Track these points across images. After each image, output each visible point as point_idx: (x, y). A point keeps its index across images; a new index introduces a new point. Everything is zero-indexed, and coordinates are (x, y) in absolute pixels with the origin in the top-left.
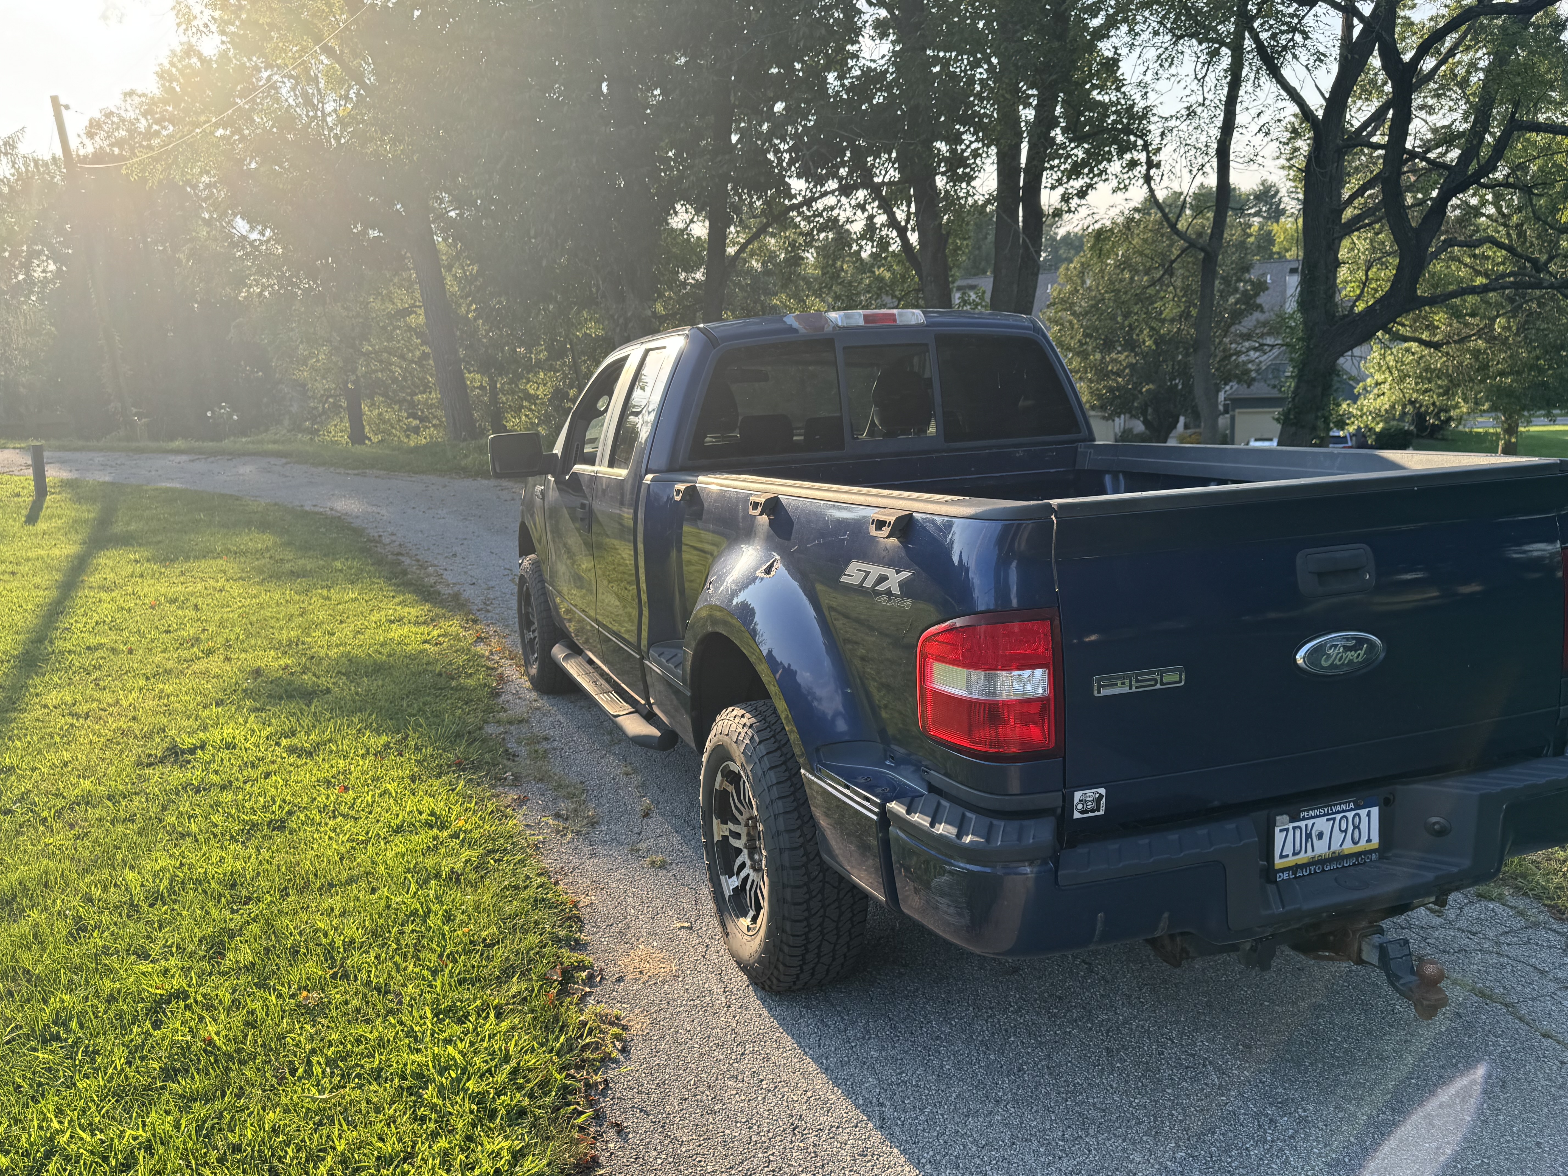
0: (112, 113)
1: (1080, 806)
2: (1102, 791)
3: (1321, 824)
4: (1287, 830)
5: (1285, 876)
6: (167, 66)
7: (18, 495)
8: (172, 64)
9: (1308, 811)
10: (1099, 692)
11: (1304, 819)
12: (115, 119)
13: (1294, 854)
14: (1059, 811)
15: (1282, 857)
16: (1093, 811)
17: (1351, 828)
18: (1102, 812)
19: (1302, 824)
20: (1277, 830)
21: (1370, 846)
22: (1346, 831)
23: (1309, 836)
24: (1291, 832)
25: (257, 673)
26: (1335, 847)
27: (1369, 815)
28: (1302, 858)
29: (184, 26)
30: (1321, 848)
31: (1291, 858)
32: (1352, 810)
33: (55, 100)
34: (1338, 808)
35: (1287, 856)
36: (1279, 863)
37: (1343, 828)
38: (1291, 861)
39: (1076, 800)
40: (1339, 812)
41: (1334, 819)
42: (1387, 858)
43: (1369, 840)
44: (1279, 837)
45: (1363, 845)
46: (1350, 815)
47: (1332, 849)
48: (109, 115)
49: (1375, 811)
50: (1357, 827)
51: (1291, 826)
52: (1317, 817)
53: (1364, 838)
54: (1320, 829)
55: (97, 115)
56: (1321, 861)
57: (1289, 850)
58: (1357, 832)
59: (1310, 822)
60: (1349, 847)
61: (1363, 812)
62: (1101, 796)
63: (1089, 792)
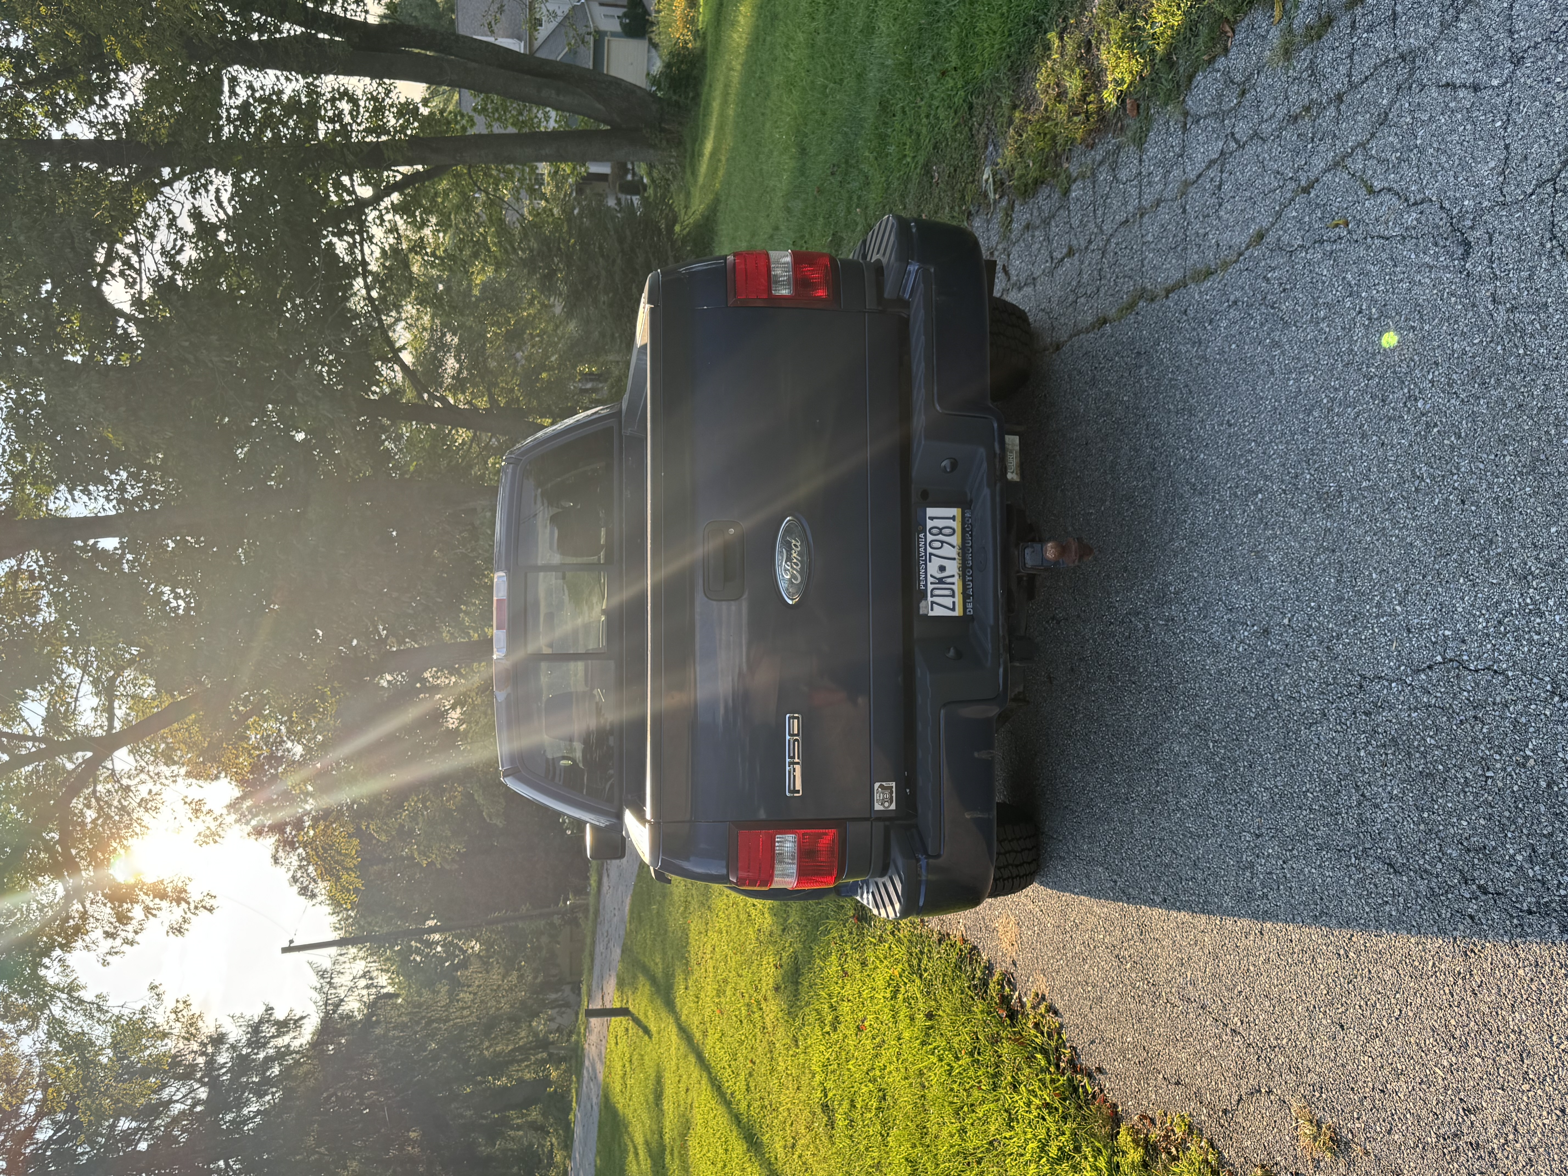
0: (293, 877)
1: (886, 804)
2: (877, 785)
3: (933, 568)
4: (932, 603)
5: (970, 606)
6: (249, 828)
7: (627, 1030)
8: (247, 823)
9: (920, 581)
10: (798, 792)
11: (926, 586)
12: (299, 874)
13: (953, 596)
14: (887, 823)
15: (953, 609)
16: (891, 793)
17: (940, 537)
18: (894, 784)
19: (930, 587)
20: (931, 614)
21: (959, 518)
22: (942, 542)
23: (941, 581)
24: (935, 599)
25: (777, 989)
26: (953, 553)
27: (932, 518)
28: (958, 588)
29: (217, 838)
30: (953, 568)
31: (956, 600)
32: (925, 536)
33: (285, 950)
34: (922, 550)
35: (954, 603)
36: (958, 612)
37: (938, 544)
38: (958, 599)
39: (881, 808)
40: (925, 549)
41: (931, 554)
42: (971, 501)
43: (953, 518)
44: (938, 612)
45: (956, 525)
46: (930, 537)
47: (956, 556)
48: (295, 879)
49: (931, 512)
50: (941, 531)
51: (930, 599)
52: (926, 572)
53: (950, 523)
54: (937, 568)
55: (295, 889)
56: (964, 569)
57: (948, 602)
58: (944, 531)
59: (930, 579)
60: (955, 540)
61: (930, 524)
62: (881, 786)
63: (876, 796)
